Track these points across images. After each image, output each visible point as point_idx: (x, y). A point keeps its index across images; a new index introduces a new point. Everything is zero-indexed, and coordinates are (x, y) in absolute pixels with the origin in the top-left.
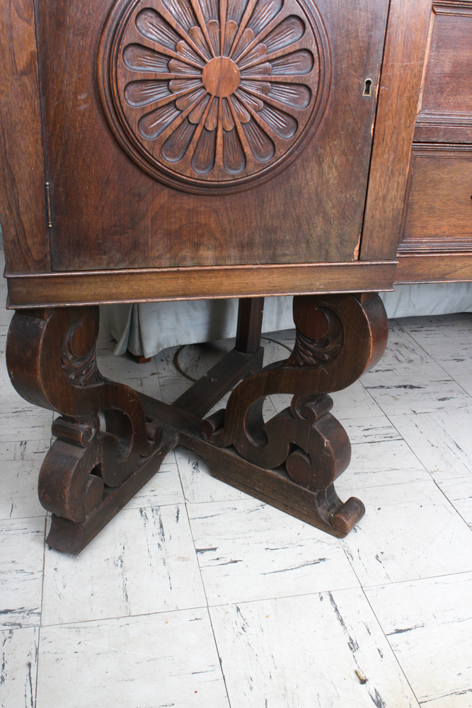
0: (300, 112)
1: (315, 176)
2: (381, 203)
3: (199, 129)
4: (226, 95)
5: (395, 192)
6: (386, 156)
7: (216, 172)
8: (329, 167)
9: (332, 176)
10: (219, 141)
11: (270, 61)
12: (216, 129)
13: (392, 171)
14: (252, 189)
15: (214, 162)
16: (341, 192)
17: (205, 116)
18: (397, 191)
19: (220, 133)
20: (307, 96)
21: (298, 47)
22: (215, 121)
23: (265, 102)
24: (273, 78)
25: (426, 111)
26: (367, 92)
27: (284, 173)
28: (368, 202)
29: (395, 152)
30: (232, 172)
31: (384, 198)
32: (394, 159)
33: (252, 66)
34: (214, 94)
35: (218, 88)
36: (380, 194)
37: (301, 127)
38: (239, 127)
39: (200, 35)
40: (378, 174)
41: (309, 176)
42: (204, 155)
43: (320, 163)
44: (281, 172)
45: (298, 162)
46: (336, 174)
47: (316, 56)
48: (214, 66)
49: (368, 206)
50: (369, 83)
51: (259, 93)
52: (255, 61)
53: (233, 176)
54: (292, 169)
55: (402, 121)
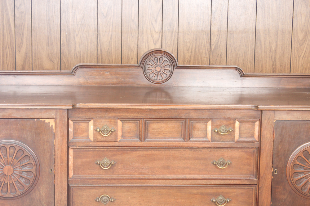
0: (30, 179)
1: (38, 195)
2: (59, 202)
3: (3, 183)
4: (10, 175)
5: (63, 199)
6: (59, 189)
7: (8, 194)
8: (42, 192)
9: (44, 195)
10: (9, 186)
11: (21, 166)
12: (8, 183)
13: (62, 193)
14: (20, 198)
15: (7, 191)
16: (47, 199)
17: (4, 180)
18: (64, 198)
19: (9, 184)
20: (32, 174)
21: (28, 163)
22: (7, 181)
23: (21, 176)
24: (22, 170)
25: (75, 175)
26: (51, 172)
27: (29, 194)
28: (55, 202)
29: (62, 188)
30: (13, 194)
31: (60, 201)
32: (62, 190)
33: (17, 168)
34: (6, 175)
35: (8, 173)
36: (59, 200)
37: (31, 182)
38: (14, 182)
39: (2, 161)
40: (57, 194)
41: (36, 194)
42: (5, 190)
43: (39, 191)
44: (28, 193)
45: (33, 191)
46: (44, 194)
47: (34, 164)
48: (6, 168)
49: (55, 203)
50: (51, 170)
51: (19, 174)
52: (17, 166)
53: (13, 195)
54: (31, 193)
55: (63, 179)
